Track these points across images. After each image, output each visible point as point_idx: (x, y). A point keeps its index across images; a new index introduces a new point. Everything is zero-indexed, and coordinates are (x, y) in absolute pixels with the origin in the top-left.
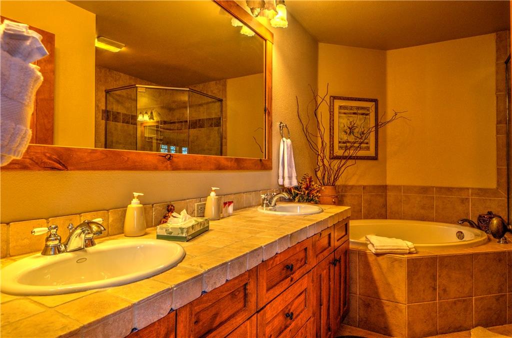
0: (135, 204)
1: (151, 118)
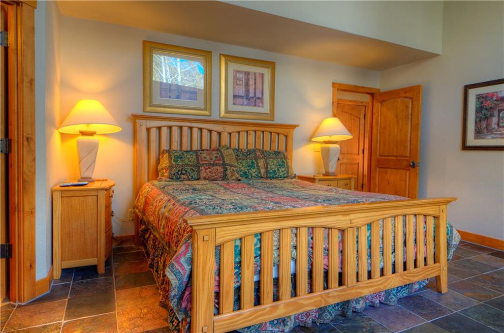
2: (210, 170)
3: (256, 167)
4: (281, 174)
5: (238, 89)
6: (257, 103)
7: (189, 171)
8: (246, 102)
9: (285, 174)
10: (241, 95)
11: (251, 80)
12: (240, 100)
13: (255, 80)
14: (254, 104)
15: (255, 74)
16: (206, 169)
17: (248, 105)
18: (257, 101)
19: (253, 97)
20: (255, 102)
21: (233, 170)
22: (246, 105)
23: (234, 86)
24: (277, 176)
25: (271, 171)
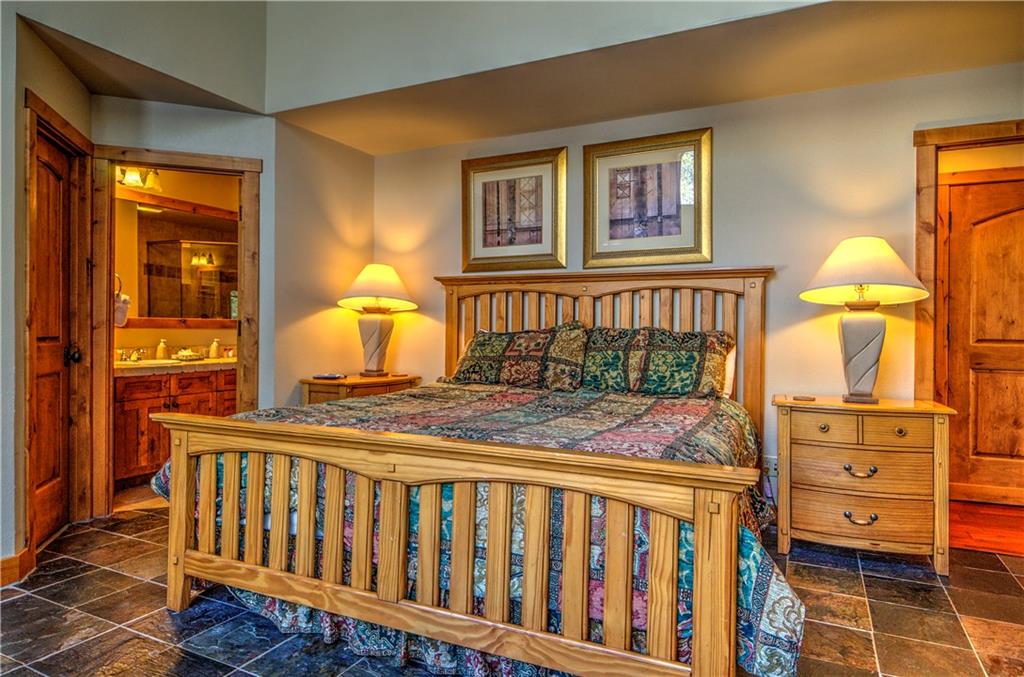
0: (162, 345)
1: (210, 261)
2: (518, 367)
3: (620, 367)
4: (678, 385)
5: (620, 206)
6: (664, 229)
7: (485, 367)
8: (637, 230)
9: (687, 385)
10: (627, 217)
11: (649, 182)
12: (626, 227)
13: (660, 178)
14: (657, 231)
15: (659, 166)
16: (512, 366)
17: (644, 234)
18: (664, 224)
19: (655, 217)
20: (661, 228)
21: (563, 371)
22: (639, 236)
23: (610, 202)
24: (663, 389)
25: (655, 377)
